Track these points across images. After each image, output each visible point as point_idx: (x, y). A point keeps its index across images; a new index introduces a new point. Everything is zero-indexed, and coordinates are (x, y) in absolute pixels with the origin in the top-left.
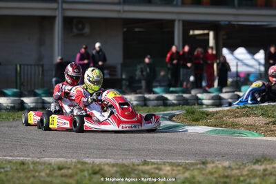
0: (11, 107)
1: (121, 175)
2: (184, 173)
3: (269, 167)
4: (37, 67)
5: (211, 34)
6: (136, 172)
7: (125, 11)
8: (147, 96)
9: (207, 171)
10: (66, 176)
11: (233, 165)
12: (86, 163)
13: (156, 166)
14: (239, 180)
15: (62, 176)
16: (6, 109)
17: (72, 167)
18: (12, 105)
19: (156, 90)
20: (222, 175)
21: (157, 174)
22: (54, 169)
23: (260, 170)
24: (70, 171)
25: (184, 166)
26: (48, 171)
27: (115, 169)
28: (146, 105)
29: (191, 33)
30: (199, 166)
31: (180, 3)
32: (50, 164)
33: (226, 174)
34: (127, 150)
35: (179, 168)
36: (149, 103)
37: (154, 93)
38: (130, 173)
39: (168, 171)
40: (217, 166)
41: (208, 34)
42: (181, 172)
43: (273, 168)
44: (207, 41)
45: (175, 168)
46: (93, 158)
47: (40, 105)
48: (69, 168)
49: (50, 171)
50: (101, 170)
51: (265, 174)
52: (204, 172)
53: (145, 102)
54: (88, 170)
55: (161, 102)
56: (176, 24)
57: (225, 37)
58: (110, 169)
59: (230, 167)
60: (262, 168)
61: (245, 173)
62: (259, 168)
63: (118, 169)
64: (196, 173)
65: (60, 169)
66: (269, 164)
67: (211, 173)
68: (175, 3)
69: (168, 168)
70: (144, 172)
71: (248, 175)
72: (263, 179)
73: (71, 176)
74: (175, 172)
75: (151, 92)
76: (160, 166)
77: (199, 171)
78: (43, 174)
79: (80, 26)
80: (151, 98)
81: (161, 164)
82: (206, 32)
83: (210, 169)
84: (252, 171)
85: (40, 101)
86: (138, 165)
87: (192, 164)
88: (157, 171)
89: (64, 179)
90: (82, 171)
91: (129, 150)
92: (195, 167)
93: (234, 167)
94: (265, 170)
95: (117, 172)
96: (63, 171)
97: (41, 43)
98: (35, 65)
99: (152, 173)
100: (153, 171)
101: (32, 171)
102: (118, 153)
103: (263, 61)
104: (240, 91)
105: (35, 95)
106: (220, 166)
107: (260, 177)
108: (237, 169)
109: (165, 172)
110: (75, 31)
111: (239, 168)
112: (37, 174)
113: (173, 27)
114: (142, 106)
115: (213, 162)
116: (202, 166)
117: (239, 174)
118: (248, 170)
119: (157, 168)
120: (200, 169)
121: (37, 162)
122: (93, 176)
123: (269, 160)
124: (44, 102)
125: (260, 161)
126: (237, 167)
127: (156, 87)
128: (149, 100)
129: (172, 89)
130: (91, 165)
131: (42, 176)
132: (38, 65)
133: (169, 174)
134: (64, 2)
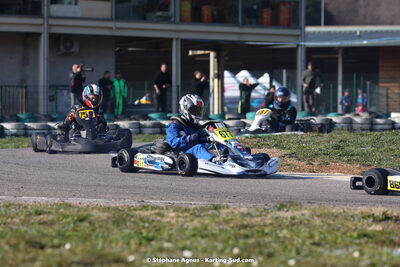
1: (114, 222)
2: (192, 220)
3: (297, 214)
4: (20, 90)
5: (212, 55)
6: (132, 219)
7: (117, 28)
8: (142, 122)
9: (221, 219)
10: (44, 223)
11: (252, 211)
12: (70, 206)
13: (157, 211)
14: (263, 232)
15: (40, 223)
17: (53, 211)
19: (151, 115)
20: (240, 223)
21: (159, 221)
22: (30, 214)
23: (287, 219)
24: (51, 217)
25: (191, 212)
26: (22, 217)
27: (106, 214)
28: (141, 133)
29: (191, 53)
30: (210, 212)
31: (178, 20)
32: (25, 207)
33: (245, 223)
34: (120, 187)
35: (186, 214)
36: (145, 130)
37: (150, 119)
38: (124, 220)
39: (173, 218)
40: (232, 213)
41: (208, 55)
42: (188, 219)
43: (303, 215)
44: (208, 62)
45: (180, 214)
46: (80, 196)
47: (22, 132)
48: (49, 213)
49: (26, 216)
50: (89, 215)
51: (293, 224)
52: (217, 220)
53: (140, 129)
54: (73, 216)
55: (158, 130)
56: (174, 43)
57: (227, 58)
58: (101, 214)
59: (248, 214)
60: (289, 215)
61: (268, 222)
62: (286, 215)
63: (110, 215)
64: (207, 221)
65: (38, 213)
66: (297, 210)
67: (227, 222)
68: (173, 19)
69: (173, 214)
70: (141, 219)
71: (271, 224)
72: (291, 230)
73: (52, 224)
74: (180, 219)
75: (146, 118)
76: (162, 212)
77: (210, 218)
78: (16, 220)
79: (68, 44)
80: (148, 125)
81: (162, 208)
82: (207, 52)
83: (225, 216)
84: (277, 218)
85: (22, 127)
86: (135, 210)
87: (202, 209)
88: (159, 218)
89: (42, 228)
90: (65, 216)
91: (123, 187)
92: (206, 213)
93: (254, 214)
94: (293, 218)
95: (109, 218)
96: (41, 216)
97: (25, 62)
98: (18, 87)
99: (153, 221)
100: (153, 217)
101: (4, 216)
102: (110, 191)
103: (268, 86)
104: (245, 118)
105: (18, 120)
106: (237, 212)
107: (287, 227)
108: (257, 216)
109: (168, 220)
110: (62, 49)
111: (261, 216)
112: (9, 220)
113: (171, 46)
114: (137, 134)
115: (228, 207)
116: (214, 211)
117: (262, 224)
118: (272, 218)
119: (159, 214)
120: (213, 216)
121: (10, 205)
122: (78, 223)
123: (297, 205)
124: (26, 128)
125: (286, 206)
126: (258, 213)
127: (152, 112)
128: (145, 127)
129: (169, 115)
130: (76, 210)
131: (14, 224)
132: (22, 87)
133: (173, 221)
134: (50, 17)
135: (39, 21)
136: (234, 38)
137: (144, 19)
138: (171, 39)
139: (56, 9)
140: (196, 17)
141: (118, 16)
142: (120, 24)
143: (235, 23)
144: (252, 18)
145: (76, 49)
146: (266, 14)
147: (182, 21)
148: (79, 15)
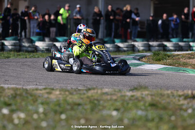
0: (46, 49)
8: (151, 43)
16: (42, 51)
18: (47, 48)
80: (154, 45)
128: (152, 46)
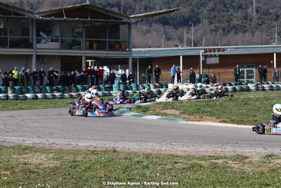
29: (87, 61)
31: (84, 49)
68: (82, 49)
79: (43, 59)
110: (41, 61)
113: (82, 59)
134: (36, 49)
135: (32, 50)
136: (106, 55)
137: (71, 49)
138: (81, 57)
139: (39, 46)
140: (91, 48)
141: (62, 48)
142: (63, 51)
143: (106, 50)
144: (112, 48)
145: (46, 60)
146: (117, 46)
147: (86, 49)
148: (47, 47)
